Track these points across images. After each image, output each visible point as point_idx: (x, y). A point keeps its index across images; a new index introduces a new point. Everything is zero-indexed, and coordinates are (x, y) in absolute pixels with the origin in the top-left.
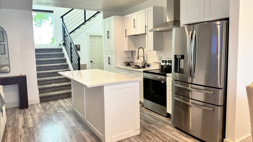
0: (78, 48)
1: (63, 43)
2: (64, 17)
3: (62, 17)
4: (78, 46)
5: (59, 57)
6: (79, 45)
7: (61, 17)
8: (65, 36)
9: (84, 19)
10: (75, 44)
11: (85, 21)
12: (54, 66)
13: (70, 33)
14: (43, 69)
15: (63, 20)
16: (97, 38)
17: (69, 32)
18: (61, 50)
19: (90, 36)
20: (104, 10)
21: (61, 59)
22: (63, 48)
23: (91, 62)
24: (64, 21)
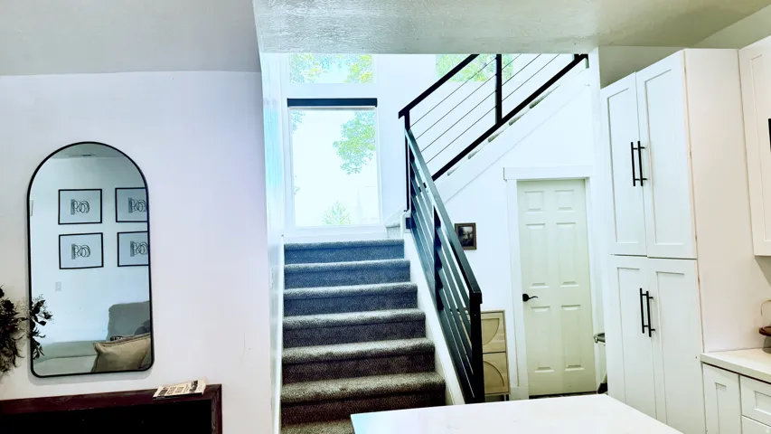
0: (466, 238)
1: (407, 219)
2: (412, 112)
3: (405, 113)
4: (466, 229)
5: (390, 280)
6: (473, 225)
7: (401, 114)
8: (413, 191)
9: (494, 111)
10: (455, 220)
11: (500, 121)
12: (366, 323)
13: (435, 177)
14: (317, 334)
15: (407, 126)
16: (549, 191)
17: (432, 174)
18: (398, 247)
19: (521, 183)
20: (604, 44)
21: (396, 289)
22: (407, 237)
23: (526, 298)
24: (412, 129)
